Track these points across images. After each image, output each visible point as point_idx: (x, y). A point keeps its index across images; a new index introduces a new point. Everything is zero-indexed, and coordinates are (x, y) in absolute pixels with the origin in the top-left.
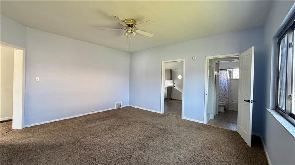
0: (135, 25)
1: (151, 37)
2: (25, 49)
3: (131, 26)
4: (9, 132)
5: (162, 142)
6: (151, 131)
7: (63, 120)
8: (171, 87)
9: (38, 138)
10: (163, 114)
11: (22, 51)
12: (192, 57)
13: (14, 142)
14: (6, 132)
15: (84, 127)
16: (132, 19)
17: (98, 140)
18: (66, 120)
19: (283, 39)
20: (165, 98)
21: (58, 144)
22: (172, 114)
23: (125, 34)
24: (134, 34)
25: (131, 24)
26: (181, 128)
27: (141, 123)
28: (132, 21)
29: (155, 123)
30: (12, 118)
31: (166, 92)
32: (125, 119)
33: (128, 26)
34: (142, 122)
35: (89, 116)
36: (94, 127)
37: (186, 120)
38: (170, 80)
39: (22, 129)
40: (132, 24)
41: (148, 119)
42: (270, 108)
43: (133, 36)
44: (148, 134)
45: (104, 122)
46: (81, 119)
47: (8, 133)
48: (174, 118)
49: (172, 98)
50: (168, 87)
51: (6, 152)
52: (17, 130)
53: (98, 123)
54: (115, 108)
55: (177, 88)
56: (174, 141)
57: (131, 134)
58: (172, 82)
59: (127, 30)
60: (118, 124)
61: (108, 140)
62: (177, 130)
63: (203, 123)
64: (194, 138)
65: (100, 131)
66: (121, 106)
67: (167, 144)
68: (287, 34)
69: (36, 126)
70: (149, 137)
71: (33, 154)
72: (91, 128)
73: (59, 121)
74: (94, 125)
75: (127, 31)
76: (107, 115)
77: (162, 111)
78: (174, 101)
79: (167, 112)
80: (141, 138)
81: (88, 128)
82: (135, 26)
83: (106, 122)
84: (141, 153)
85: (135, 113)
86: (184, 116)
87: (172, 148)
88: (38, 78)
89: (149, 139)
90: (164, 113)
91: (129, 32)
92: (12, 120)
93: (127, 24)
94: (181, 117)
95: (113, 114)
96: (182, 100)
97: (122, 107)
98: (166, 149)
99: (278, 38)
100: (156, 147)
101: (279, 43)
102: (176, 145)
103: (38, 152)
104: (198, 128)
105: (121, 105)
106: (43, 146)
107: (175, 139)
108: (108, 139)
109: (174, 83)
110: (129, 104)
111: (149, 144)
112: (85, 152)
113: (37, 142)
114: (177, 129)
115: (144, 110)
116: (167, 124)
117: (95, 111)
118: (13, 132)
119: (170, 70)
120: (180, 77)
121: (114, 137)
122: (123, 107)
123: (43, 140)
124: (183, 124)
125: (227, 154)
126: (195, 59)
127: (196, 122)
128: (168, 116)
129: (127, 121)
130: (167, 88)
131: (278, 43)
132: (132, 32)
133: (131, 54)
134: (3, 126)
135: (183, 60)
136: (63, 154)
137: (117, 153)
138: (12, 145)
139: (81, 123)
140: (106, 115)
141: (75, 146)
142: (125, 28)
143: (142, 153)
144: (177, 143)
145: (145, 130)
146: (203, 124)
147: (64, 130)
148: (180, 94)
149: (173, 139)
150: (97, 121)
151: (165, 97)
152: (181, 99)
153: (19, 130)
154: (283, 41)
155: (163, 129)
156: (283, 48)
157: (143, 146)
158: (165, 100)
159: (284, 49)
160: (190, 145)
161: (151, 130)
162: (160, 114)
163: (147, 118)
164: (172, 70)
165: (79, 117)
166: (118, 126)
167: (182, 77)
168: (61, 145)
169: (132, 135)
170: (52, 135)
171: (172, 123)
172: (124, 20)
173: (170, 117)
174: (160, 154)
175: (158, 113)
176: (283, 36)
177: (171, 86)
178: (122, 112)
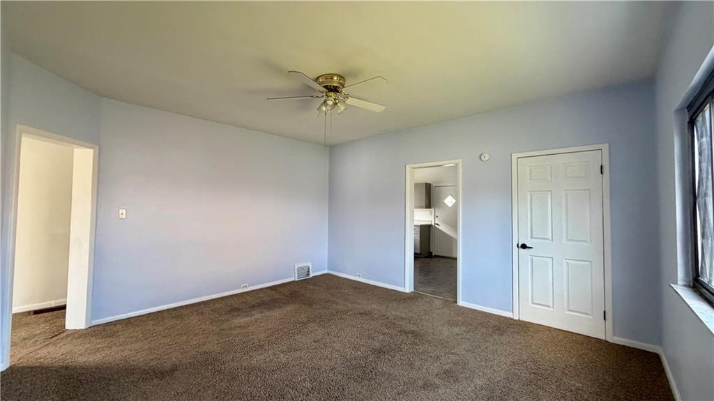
0: (343, 86)
1: (378, 111)
2: (98, 147)
3: (335, 90)
4: (59, 337)
5: (411, 365)
6: (381, 337)
7: (175, 309)
8: (430, 226)
9: (123, 351)
10: (412, 292)
11: (92, 150)
12: (479, 154)
13: (70, 360)
14: (53, 337)
15: (225, 326)
16: (336, 75)
17: (258, 359)
18: (182, 307)
19: (701, 114)
20: (415, 254)
21: (168, 366)
22: (433, 293)
23: (319, 109)
24: (341, 107)
25: (333, 86)
26: (456, 330)
27: (359, 316)
28: (335, 78)
29: (391, 317)
30: (66, 302)
31: (418, 238)
32: (320, 305)
33: (328, 89)
34: (360, 314)
35: (236, 299)
36: (248, 326)
37: (469, 309)
38: (426, 208)
39: (86, 329)
40: (335, 85)
41: (374, 306)
42: (679, 283)
43: (339, 112)
44: (377, 345)
45: (270, 313)
46: (217, 305)
47: (56, 338)
48: (438, 303)
49: (431, 253)
50: (422, 227)
51: (54, 383)
52: (75, 332)
53: (257, 315)
54: (294, 278)
55: (442, 228)
56: (441, 363)
57: (335, 344)
58: (431, 214)
59: (324, 98)
60: (303, 318)
61: (282, 358)
62: (446, 333)
63: (512, 317)
64: (489, 356)
65: (262, 336)
66: (308, 274)
67: (424, 371)
68: (708, 105)
69: (116, 321)
70: (379, 352)
71: (112, 388)
72: (240, 327)
73: (168, 310)
74: (247, 319)
75: (325, 102)
76: (277, 296)
77: (408, 287)
78: (436, 259)
79: (421, 289)
80: (360, 353)
81: (235, 327)
82: (344, 90)
83: (276, 313)
84: (360, 392)
85: (342, 291)
86: (463, 300)
87: (436, 381)
88: (124, 211)
89: (379, 357)
90: (413, 290)
91: (330, 103)
92: (64, 307)
93: (324, 87)
94: (456, 302)
95: (292, 294)
96: (456, 259)
97: (312, 275)
98: (421, 383)
99: (689, 111)
100: (396, 376)
101: (692, 123)
102: (446, 372)
103: (123, 386)
104: (499, 329)
105: (309, 271)
106: (134, 372)
107: (443, 359)
108: (282, 355)
109: (436, 217)
110: (328, 269)
111: (380, 370)
112: (230, 388)
113: (121, 360)
114: (446, 331)
115: (365, 284)
116: (421, 320)
117: (249, 286)
118: (68, 336)
119: (426, 184)
120: (449, 201)
121: (294, 351)
122: (314, 277)
123: (134, 357)
124: (460, 318)
125: (573, 396)
126: (487, 159)
127: (494, 315)
128: (422, 298)
129: (324, 311)
130: (418, 229)
131: (688, 122)
132: (336, 104)
133: (332, 150)
134: (45, 321)
135: (456, 161)
136: (181, 390)
137: (305, 391)
138: (67, 368)
139: (217, 315)
140: (275, 297)
141: (206, 373)
142: (321, 95)
143: (364, 392)
144: (447, 367)
145: (368, 333)
146: (512, 319)
147: (180, 332)
148: (451, 242)
149: (438, 357)
150: (254, 310)
151: (415, 249)
152: (454, 256)
153: (80, 330)
154: (700, 118)
155: (413, 332)
156: (702, 137)
157: (364, 373)
158: (415, 257)
159: (704, 139)
160: (481, 374)
161: (383, 334)
162: (404, 293)
163: (372, 303)
164: (430, 184)
165: (213, 300)
166: (304, 324)
167: (454, 201)
168: (174, 369)
169: (337, 346)
170: (152, 343)
171: (435, 315)
172: (318, 78)
173: (428, 300)
174: (407, 395)
175: (399, 292)
176: (700, 109)
177: (429, 223)
178: (312, 287)
